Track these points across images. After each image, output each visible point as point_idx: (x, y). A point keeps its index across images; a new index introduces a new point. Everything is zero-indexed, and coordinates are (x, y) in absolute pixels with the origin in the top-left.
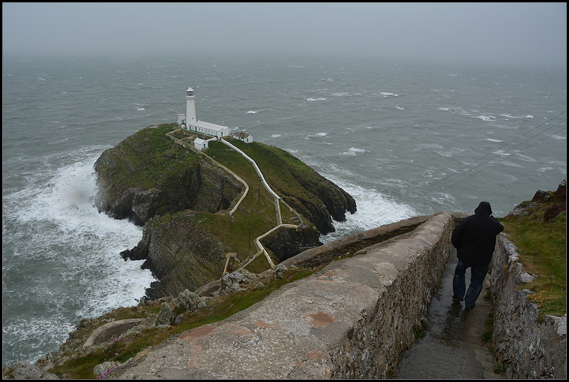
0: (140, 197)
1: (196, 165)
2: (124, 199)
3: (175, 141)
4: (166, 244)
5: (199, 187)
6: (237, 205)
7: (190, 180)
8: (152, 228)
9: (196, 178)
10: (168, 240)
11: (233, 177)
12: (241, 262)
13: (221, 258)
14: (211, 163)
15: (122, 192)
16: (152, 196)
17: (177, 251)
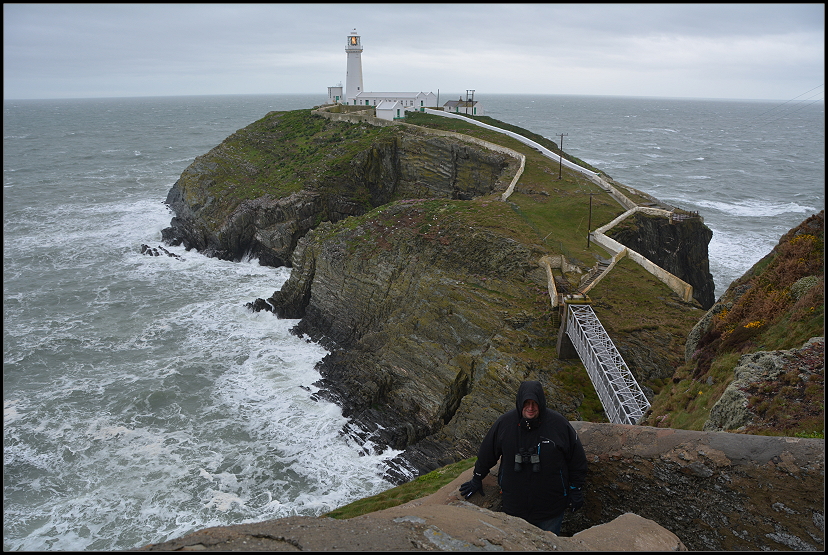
0: (273, 211)
1: (389, 140)
2: (239, 220)
3: (333, 119)
4: (360, 268)
5: (395, 186)
6: (512, 186)
7: (377, 172)
8: (317, 246)
9: (390, 167)
10: (365, 258)
11: (480, 147)
12: (585, 271)
13: (528, 269)
14: (423, 134)
15: (234, 208)
16: (299, 205)
17: (393, 278)
